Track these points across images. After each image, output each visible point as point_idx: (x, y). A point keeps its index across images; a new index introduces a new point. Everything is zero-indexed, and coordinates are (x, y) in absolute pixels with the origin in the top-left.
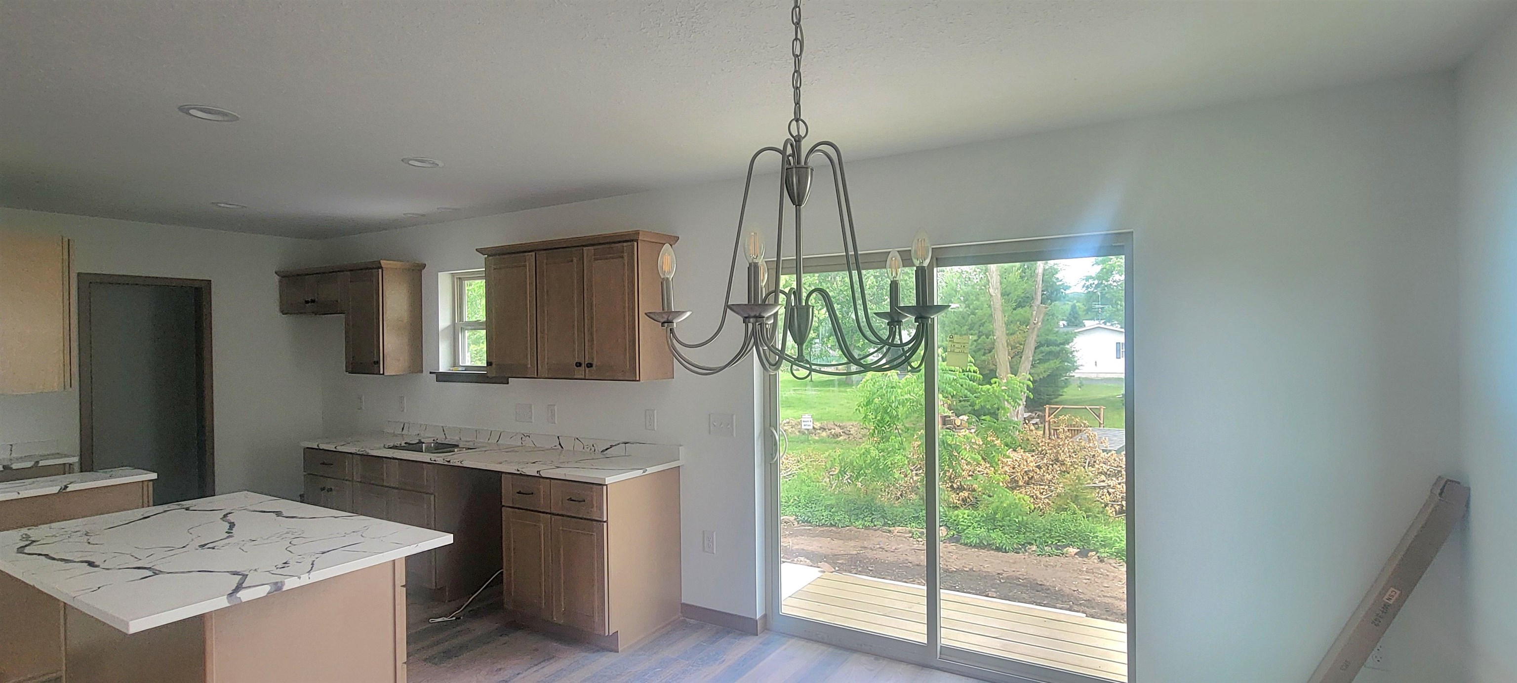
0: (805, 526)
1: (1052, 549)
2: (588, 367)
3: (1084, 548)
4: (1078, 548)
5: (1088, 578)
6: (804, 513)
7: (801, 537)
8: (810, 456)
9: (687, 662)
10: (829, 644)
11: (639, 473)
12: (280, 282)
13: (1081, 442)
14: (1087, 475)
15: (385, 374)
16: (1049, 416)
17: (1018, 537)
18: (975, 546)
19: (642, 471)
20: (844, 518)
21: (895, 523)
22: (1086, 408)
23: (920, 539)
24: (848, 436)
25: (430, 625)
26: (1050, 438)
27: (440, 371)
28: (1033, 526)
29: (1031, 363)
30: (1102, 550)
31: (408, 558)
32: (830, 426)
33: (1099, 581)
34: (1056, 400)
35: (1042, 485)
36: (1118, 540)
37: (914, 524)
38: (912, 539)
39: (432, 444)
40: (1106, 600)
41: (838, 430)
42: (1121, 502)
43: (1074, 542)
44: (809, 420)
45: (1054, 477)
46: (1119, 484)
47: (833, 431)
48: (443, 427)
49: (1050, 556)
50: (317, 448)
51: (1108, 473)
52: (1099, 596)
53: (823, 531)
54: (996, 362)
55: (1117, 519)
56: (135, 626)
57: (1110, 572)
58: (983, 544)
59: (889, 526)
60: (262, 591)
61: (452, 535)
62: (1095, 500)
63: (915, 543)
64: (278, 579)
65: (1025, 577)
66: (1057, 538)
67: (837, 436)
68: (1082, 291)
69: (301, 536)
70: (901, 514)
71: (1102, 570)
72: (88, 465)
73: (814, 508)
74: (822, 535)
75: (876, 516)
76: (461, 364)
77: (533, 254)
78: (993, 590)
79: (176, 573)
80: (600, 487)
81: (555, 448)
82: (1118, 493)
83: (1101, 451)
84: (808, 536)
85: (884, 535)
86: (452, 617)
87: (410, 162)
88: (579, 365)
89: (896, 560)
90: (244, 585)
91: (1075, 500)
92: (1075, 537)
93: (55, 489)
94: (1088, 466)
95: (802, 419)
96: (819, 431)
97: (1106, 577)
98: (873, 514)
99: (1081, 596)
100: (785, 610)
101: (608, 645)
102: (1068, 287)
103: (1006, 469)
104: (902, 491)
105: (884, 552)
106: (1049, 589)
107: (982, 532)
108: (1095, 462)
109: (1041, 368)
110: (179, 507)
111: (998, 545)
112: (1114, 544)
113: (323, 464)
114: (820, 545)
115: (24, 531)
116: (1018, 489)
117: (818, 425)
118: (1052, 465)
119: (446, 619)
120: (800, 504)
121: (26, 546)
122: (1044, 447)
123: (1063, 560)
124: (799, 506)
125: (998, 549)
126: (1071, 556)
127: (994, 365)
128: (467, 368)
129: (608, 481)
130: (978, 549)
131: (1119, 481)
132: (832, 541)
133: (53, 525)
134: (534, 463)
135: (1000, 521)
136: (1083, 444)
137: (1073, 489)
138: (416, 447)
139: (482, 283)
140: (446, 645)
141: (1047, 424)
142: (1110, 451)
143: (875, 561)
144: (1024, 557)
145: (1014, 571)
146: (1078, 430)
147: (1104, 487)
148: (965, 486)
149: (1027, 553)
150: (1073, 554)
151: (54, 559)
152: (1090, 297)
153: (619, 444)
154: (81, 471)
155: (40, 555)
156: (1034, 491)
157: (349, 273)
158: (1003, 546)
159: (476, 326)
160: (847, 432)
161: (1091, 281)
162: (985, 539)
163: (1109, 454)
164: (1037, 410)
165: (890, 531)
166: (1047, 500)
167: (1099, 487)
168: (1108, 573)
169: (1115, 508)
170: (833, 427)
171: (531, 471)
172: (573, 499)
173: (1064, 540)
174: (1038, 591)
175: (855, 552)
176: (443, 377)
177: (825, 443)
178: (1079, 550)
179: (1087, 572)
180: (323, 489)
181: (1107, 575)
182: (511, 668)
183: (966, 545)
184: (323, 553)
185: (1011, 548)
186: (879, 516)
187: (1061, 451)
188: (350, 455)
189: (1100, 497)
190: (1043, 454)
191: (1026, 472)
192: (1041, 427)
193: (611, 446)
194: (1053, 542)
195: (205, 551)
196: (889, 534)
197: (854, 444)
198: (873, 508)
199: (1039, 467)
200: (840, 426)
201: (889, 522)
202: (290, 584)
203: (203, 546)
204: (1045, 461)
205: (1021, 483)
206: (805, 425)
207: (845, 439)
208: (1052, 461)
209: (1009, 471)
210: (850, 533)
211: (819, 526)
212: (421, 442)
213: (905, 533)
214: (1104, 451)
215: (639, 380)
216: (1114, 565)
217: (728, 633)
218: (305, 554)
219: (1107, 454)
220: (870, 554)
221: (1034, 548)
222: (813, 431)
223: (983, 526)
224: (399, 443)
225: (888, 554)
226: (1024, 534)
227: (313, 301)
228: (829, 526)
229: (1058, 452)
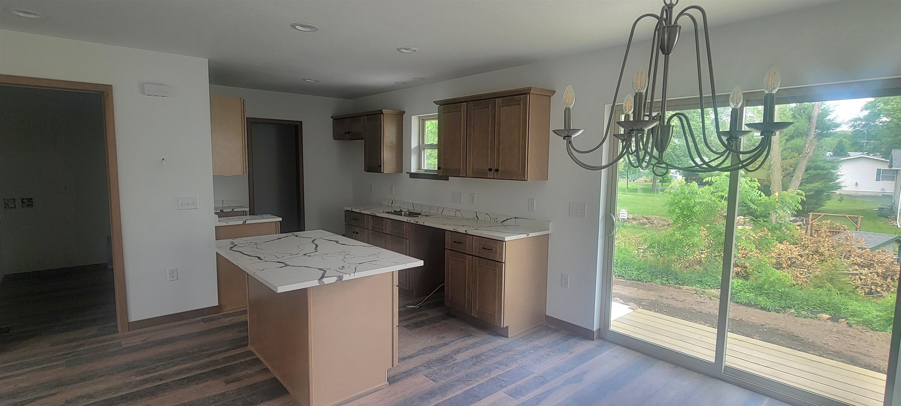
0: (619, 279)
1: (807, 313)
2: (496, 171)
3: (835, 315)
4: (830, 315)
5: (837, 336)
6: (620, 271)
7: (617, 285)
8: (624, 235)
9: (550, 349)
10: (642, 353)
11: (524, 236)
12: (333, 121)
13: (840, 240)
14: (843, 264)
15: (384, 173)
16: (812, 221)
17: (779, 302)
18: (744, 304)
19: (526, 235)
20: (648, 276)
21: (684, 283)
22: (845, 216)
23: (702, 296)
24: (652, 225)
25: (406, 309)
26: (811, 236)
27: (412, 172)
28: (794, 296)
29: (800, 182)
30: (851, 319)
31: (400, 271)
32: (639, 218)
33: (847, 340)
34: (818, 209)
35: (802, 268)
36: (867, 313)
37: (698, 285)
38: (696, 295)
39: (407, 213)
40: (850, 353)
41: (645, 221)
42: (871, 286)
43: (827, 310)
44: (625, 213)
45: (813, 263)
46: (871, 273)
47: (641, 221)
48: (412, 203)
49: (806, 318)
50: (351, 210)
51: (862, 264)
52: (846, 350)
53: (633, 283)
54: (770, 180)
55: (865, 298)
56: (281, 289)
57: (857, 334)
58: (751, 304)
59: (680, 284)
60: (334, 280)
61: (423, 261)
62: (847, 283)
63: (698, 297)
64: (341, 274)
65: (784, 329)
66: (813, 306)
67: (644, 224)
68: (850, 130)
69: (349, 254)
70: (689, 278)
71: (850, 332)
72: (252, 212)
73: (627, 269)
74: (631, 285)
75: (670, 278)
76: (422, 168)
77: (466, 103)
78: (757, 335)
79: (295, 266)
80: (502, 242)
81: (474, 218)
82: (869, 280)
83: (857, 248)
84: (621, 285)
85: (676, 291)
86: (417, 306)
87: (401, 50)
88: (490, 170)
89: (684, 307)
90: (325, 276)
91: (831, 280)
92: (828, 307)
93: (241, 222)
94: (844, 258)
95: (620, 212)
96: (631, 221)
97: (854, 338)
98: (668, 276)
99: (830, 348)
100: (612, 328)
101: (502, 333)
102: (837, 126)
103: (774, 255)
104: (690, 263)
105: (675, 301)
106: (803, 340)
107: (752, 296)
108: (850, 255)
109: (809, 186)
110: (292, 235)
111: (763, 306)
112: (862, 315)
113: (354, 219)
114: (630, 292)
115: (231, 240)
116: (781, 269)
117: (631, 216)
118: (812, 255)
119: (414, 307)
120: (617, 265)
121: (233, 247)
122: (807, 242)
123: (816, 322)
124: (617, 266)
125: (762, 308)
126: (824, 320)
127: (768, 182)
128: (426, 171)
129: (507, 239)
130: (747, 307)
131: (871, 271)
132: (638, 290)
133: (242, 238)
134: (463, 226)
135: (766, 290)
136: (841, 241)
137: (829, 273)
138: (399, 213)
139: (436, 122)
140: (414, 320)
141: (809, 226)
142: (865, 249)
143: (669, 306)
144: (784, 316)
145: (775, 325)
146: (836, 232)
147: (857, 274)
148: (739, 264)
149: (786, 314)
150: (826, 319)
151: (244, 254)
152: (856, 134)
153: (511, 218)
154: (250, 215)
155: (238, 251)
156: (795, 272)
157: (366, 117)
158: (767, 307)
159: (431, 146)
160: (651, 222)
161: (859, 122)
162: (753, 300)
163: (863, 251)
164: (801, 216)
165: (680, 288)
166: (806, 279)
167: (852, 274)
168: (855, 336)
169: (864, 290)
170: (641, 218)
171: (462, 230)
172: (485, 248)
173: (818, 308)
174: (794, 340)
175: (654, 299)
176: (413, 176)
177: (635, 228)
178: (830, 316)
179: (836, 332)
180: (354, 232)
181: (854, 337)
182: (449, 337)
183: (737, 303)
184: (360, 264)
185: (773, 309)
186: (673, 278)
187: (821, 246)
188: (367, 216)
189: (852, 281)
190: (805, 247)
191: (789, 258)
192: (804, 228)
193: (507, 219)
194: (809, 308)
195: (306, 257)
196: (679, 290)
197: (656, 230)
198: (669, 273)
199: (801, 256)
200: (646, 218)
201: (680, 282)
202: (346, 277)
203: (305, 255)
204: (807, 252)
205: (784, 266)
206: (622, 216)
207: (650, 227)
208: (813, 252)
209: (775, 257)
210: (651, 287)
211: (630, 280)
212: (401, 211)
213: (692, 290)
214: (859, 248)
215: (527, 180)
216: (861, 330)
217: (575, 336)
218: (351, 263)
219: (862, 250)
220: (665, 301)
221: (793, 311)
222: (627, 220)
223: (752, 292)
224: (391, 210)
225: (678, 303)
226: (785, 301)
227: (349, 133)
228: (637, 281)
229: (818, 246)
